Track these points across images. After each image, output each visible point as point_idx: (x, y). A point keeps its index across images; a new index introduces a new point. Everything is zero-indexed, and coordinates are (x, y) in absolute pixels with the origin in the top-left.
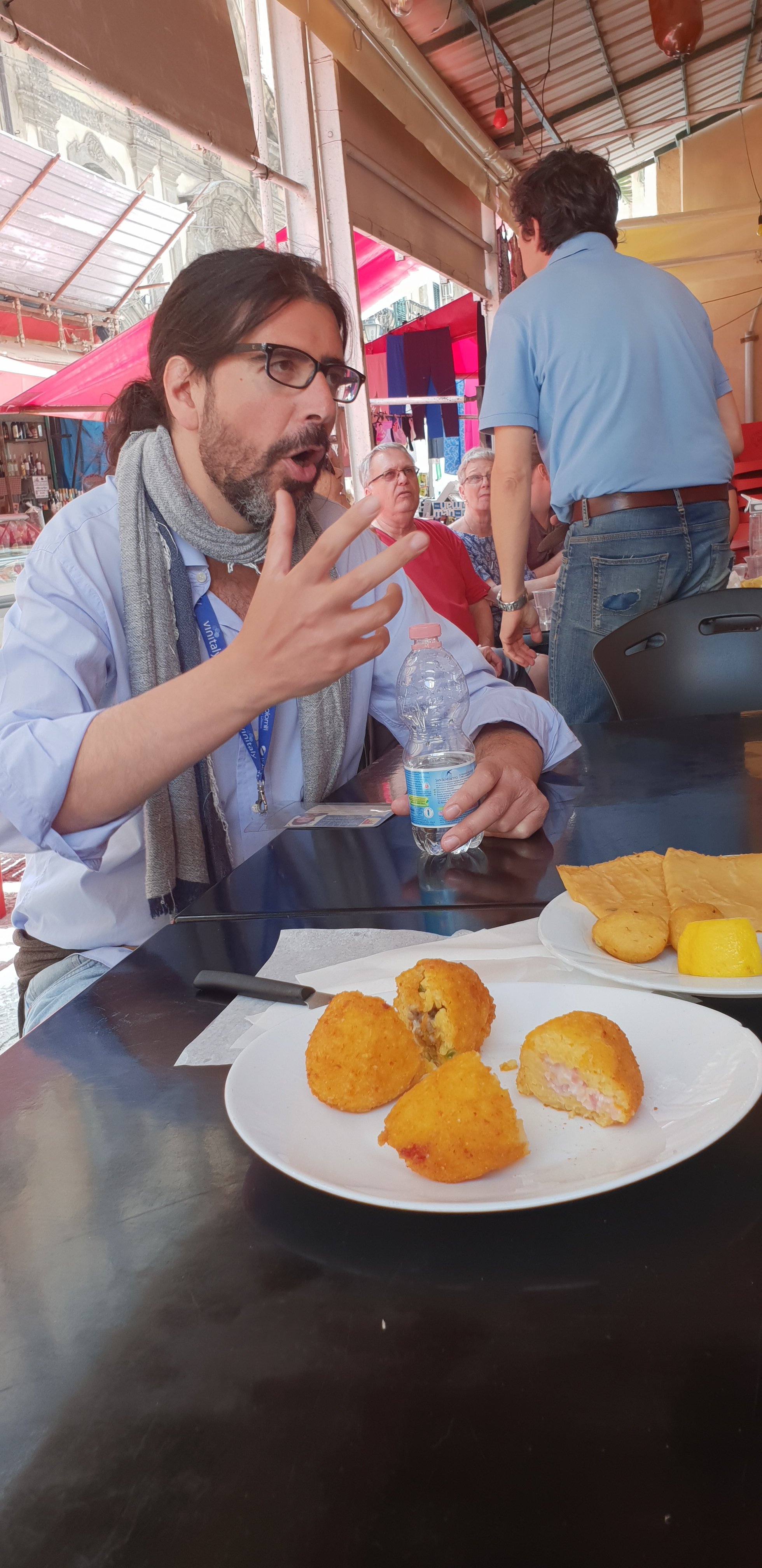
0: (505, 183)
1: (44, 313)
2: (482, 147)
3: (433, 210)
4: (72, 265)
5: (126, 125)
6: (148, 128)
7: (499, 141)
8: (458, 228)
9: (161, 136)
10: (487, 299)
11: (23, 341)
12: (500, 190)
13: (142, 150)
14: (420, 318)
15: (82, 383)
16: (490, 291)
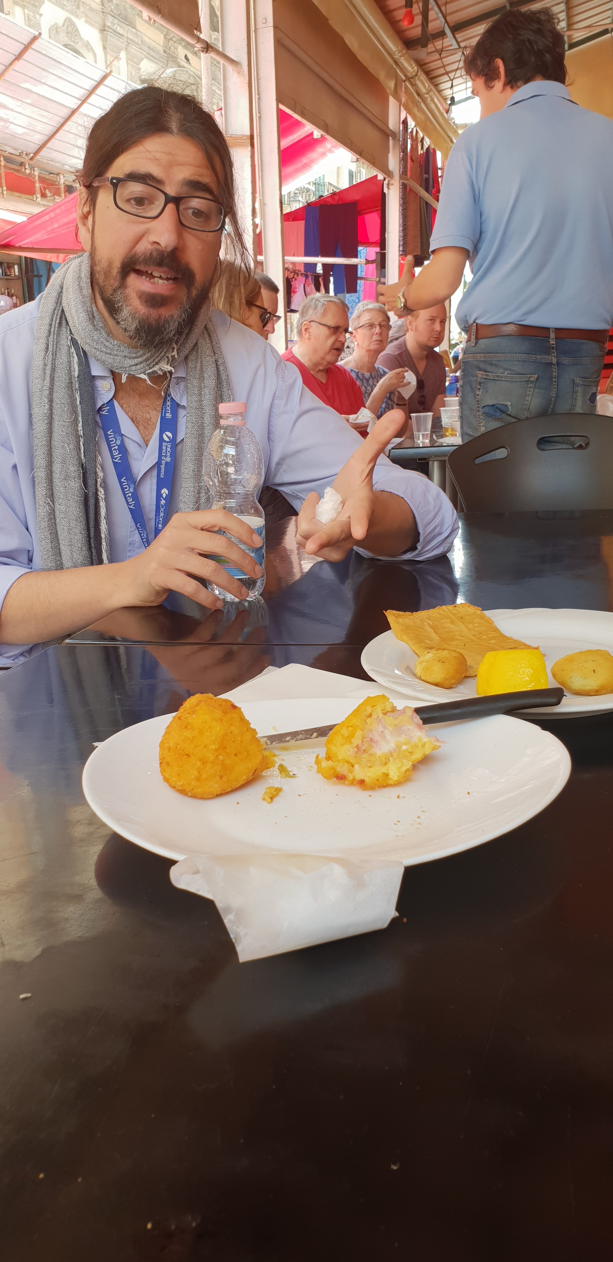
0: (410, 79)
1: (23, 170)
2: (393, 45)
3: (349, 97)
4: (49, 130)
5: (100, 14)
6: (118, 17)
7: (409, 44)
8: (368, 114)
9: (128, 25)
10: (389, 179)
11: (5, 192)
12: (406, 85)
13: (112, 36)
14: (334, 194)
15: (50, 228)
16: (392, 172)
